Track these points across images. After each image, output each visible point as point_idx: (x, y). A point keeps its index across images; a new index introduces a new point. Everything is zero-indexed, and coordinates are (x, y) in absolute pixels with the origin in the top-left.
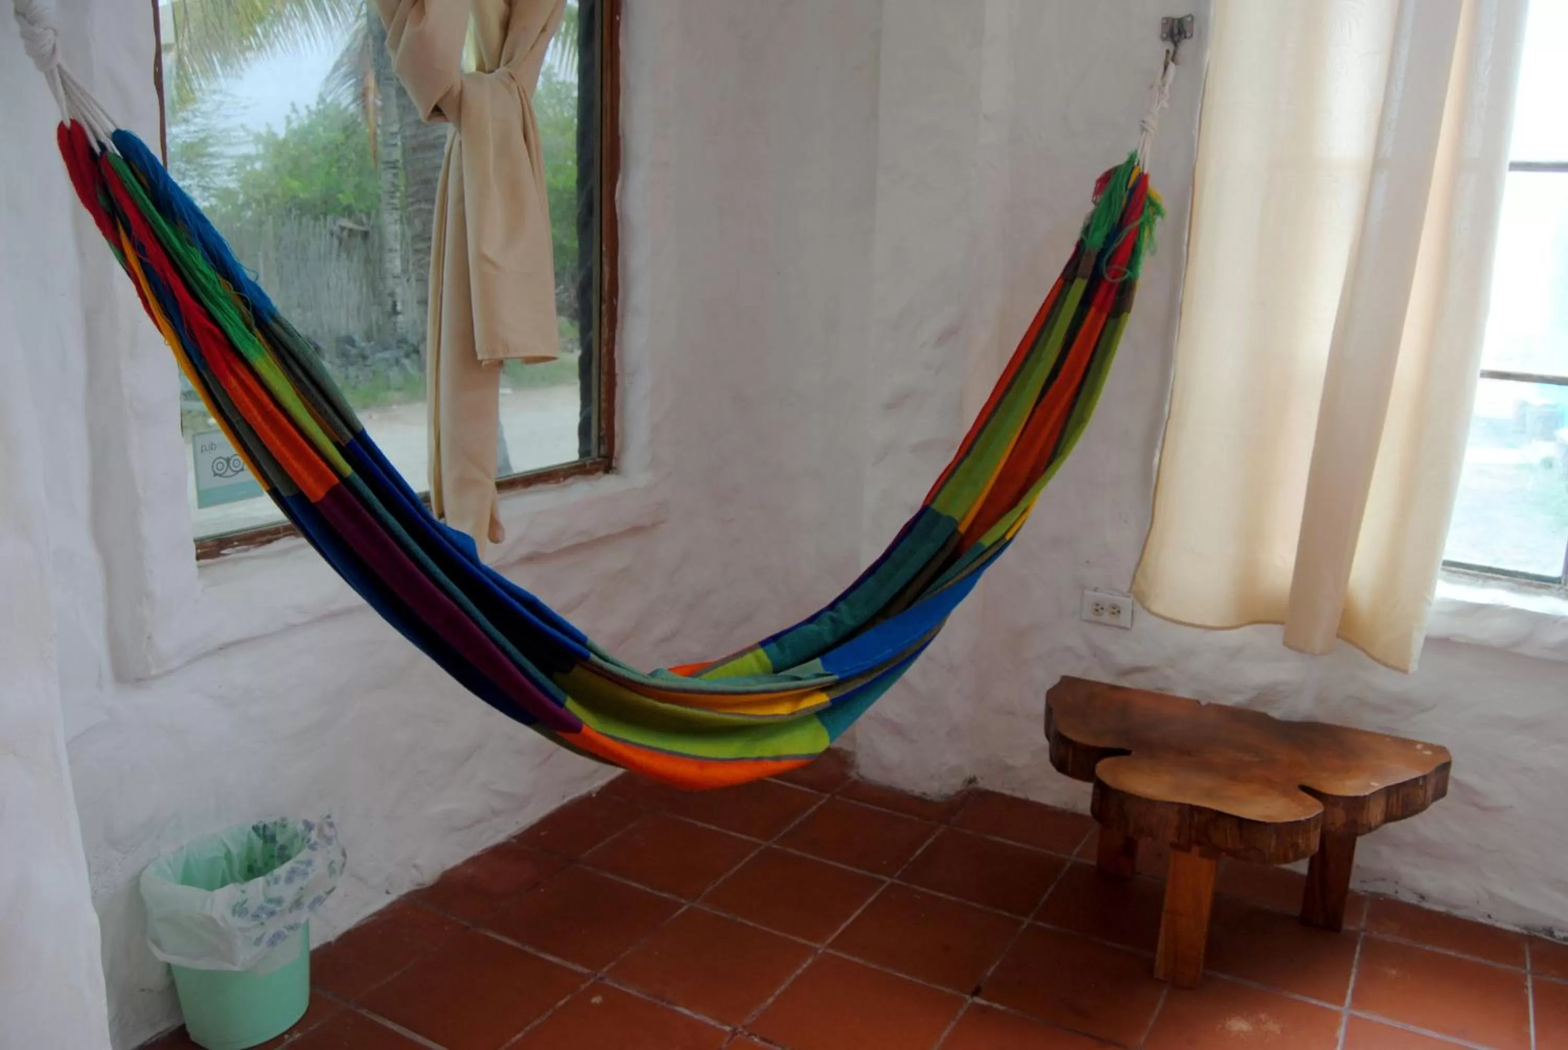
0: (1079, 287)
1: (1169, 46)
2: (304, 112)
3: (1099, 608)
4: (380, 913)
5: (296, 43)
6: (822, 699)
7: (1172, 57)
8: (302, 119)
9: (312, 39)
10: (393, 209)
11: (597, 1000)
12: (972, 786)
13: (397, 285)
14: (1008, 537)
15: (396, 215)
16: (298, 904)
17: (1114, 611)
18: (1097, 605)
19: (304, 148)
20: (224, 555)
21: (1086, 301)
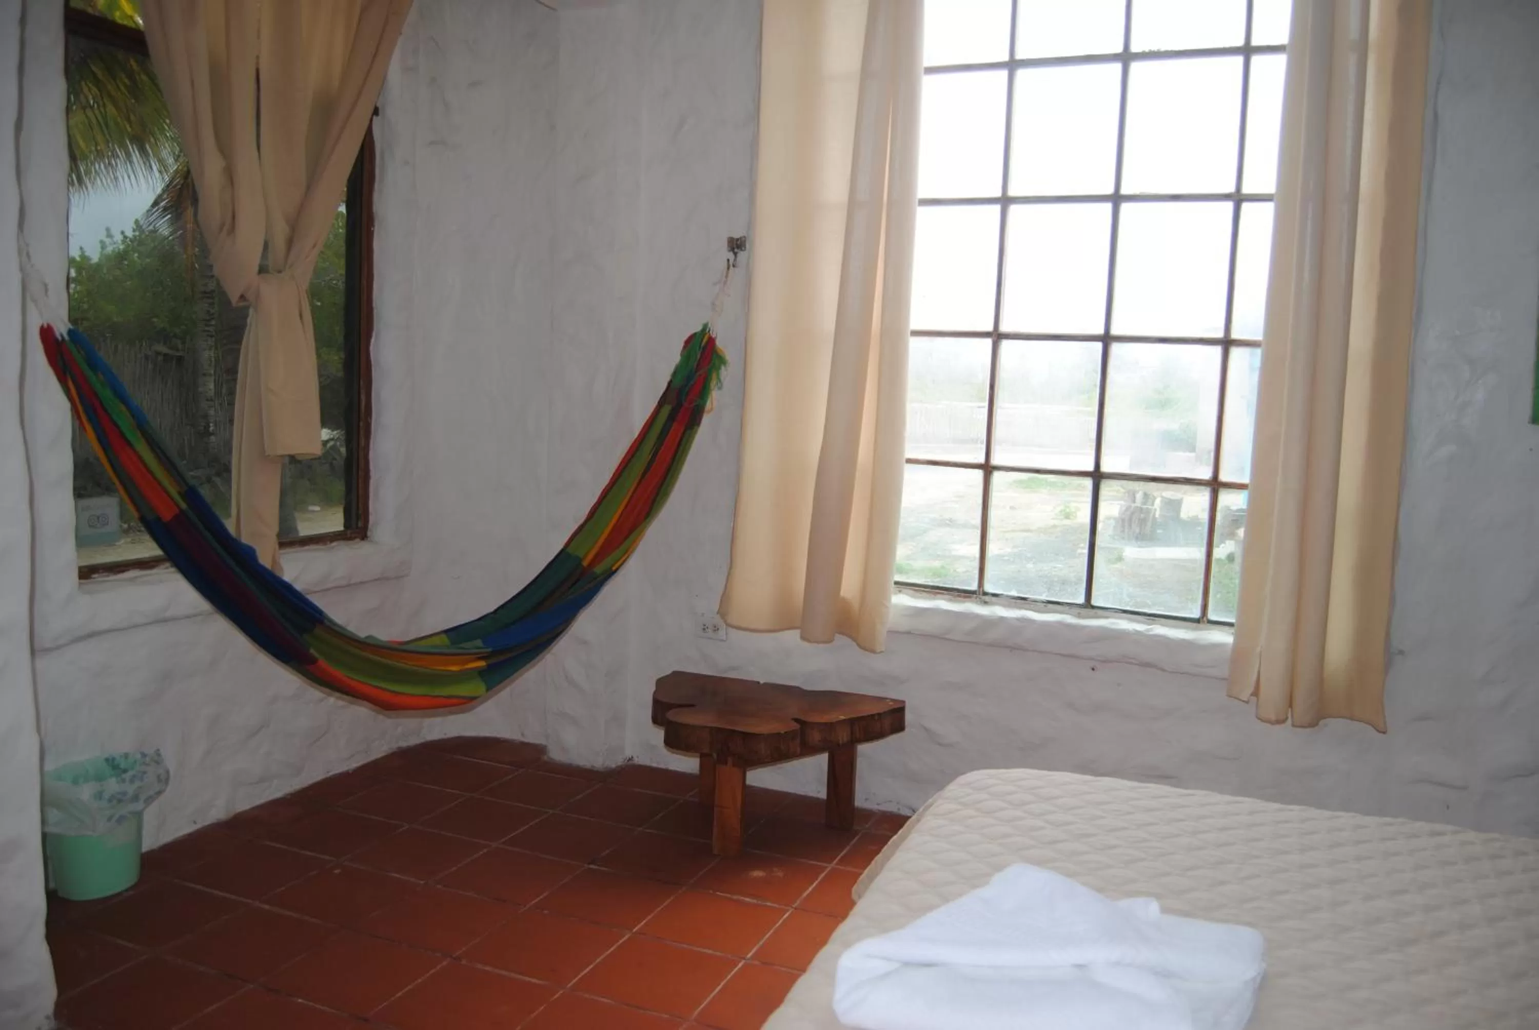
0: (667, 410)
1: (731, 256)
2: (118, 238)
3: (705, 627)
4: (190, 835)
5: (116, 178)
6: (482, 664)
7: (731, 265)
8: (117, 244)
9: (132, 177)
10: (208, 335)
11: (337, 871)
12: (630, 762)
13: (210, 407)
14: (614, 568)
15: (211, 342)
16: (136, 798)
17: (715, 629)
18: (705, 625)
19: (118, 272)
20: (94, 578)
21: (671, 418)
